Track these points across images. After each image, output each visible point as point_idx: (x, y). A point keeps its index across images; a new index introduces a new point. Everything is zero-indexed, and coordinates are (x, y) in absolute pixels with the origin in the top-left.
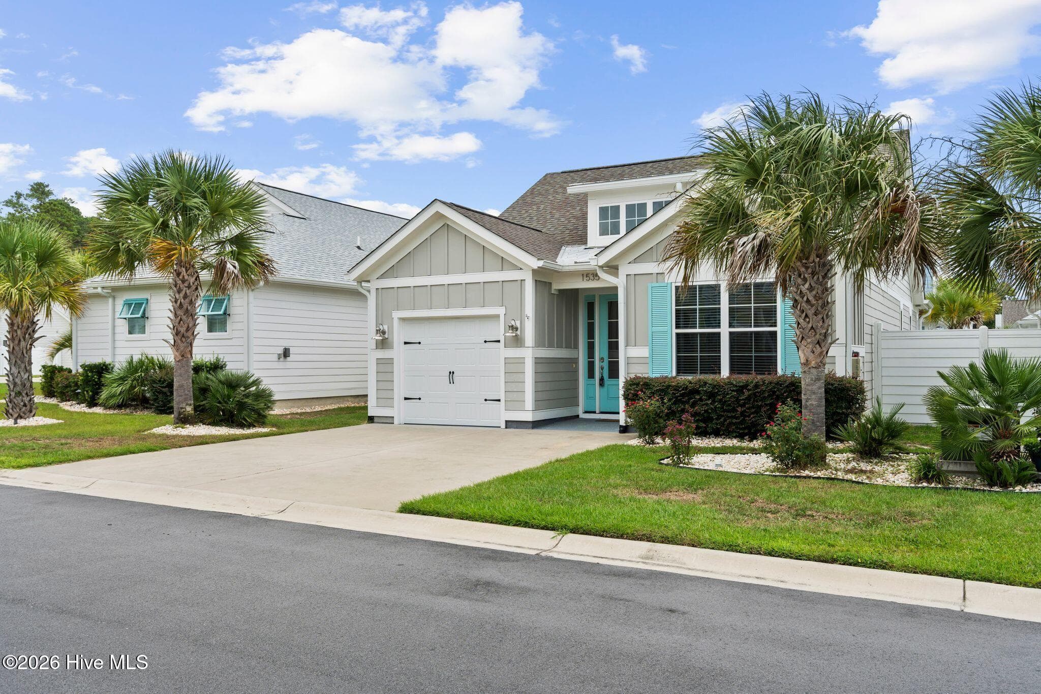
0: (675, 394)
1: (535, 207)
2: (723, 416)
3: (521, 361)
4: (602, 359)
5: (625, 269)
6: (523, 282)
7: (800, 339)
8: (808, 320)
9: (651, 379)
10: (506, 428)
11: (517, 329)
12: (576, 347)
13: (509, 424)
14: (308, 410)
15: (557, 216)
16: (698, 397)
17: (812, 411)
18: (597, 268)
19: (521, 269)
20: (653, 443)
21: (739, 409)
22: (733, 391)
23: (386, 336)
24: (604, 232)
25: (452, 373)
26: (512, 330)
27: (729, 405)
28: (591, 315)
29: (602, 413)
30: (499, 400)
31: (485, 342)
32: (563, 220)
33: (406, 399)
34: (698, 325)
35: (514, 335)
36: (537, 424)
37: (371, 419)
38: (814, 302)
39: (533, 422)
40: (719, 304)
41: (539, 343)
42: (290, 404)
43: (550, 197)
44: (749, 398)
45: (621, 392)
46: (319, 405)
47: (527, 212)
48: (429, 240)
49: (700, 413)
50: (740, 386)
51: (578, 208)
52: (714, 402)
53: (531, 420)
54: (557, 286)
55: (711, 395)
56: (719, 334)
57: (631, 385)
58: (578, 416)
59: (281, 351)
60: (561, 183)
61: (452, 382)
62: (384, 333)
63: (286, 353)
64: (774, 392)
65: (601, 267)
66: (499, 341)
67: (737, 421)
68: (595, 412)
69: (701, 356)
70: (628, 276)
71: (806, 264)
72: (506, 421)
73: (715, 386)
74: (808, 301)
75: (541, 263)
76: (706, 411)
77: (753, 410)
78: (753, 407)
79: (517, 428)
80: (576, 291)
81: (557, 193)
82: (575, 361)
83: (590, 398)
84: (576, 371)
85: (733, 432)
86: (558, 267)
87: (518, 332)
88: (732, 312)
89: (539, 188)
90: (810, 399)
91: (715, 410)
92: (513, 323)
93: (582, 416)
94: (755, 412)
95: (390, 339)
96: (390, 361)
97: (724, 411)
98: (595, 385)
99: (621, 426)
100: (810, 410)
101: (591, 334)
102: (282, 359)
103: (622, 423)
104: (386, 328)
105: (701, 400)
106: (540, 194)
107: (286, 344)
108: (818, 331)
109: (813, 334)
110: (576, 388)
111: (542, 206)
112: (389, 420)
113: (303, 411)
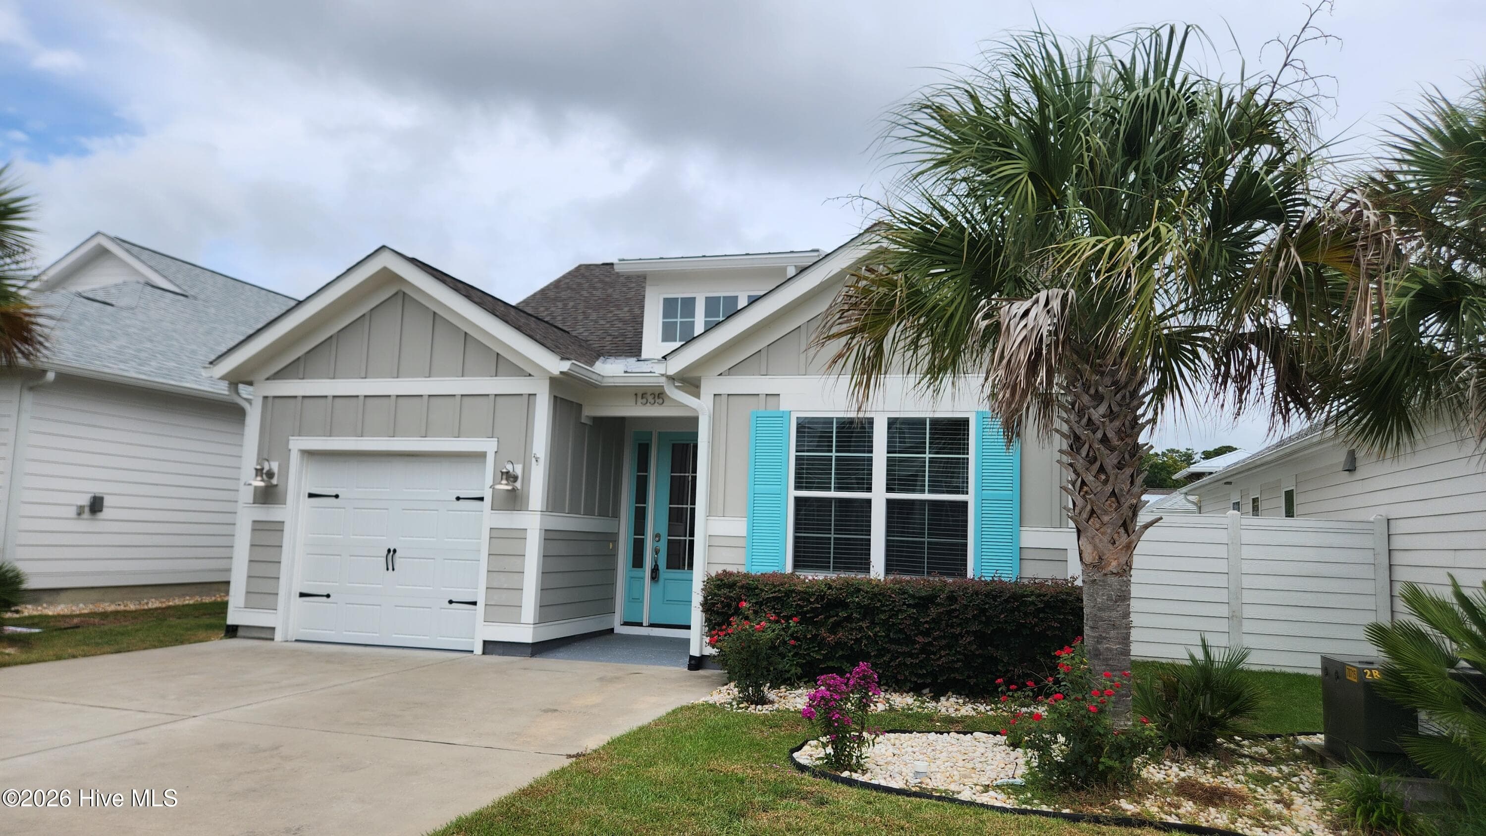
0: (802, 607)
1: (560, 305)
2: (889, 651)
3: (520, 535)
4: (657, 536)
5: (711, 386)
6: (531, 397)
7: (1085, 515)
8: (1103, 477)
9: (755, 578)
10: (484, 653)
11: (515, 478)
12: (616, 515)
13: (490, 647)
14: (132, 607)
15: (594, 316)
16: (842, 614)
17: (1111, 662)
18: (663, 379)
19: (530, 375)
20: (763, 701)
21: (920, 639)
22: (909, 606)
23: (275, 481)
24: (668, 336)
25: (392, 552)
26: (507, 479)
27: (901, 631)
28: (643, 464)
29: (652, 625)
30: (475, 603)
31: (458, 499)
32: (602, 322)
33: (302, 595)
34: (833, 485)
35: (509, 488)
36: (539, 648)
37: (232, 631)
38: (1115, 442)
39: (533, 645)
40: (871, 452)
41: (554, 504)
42: (94, 595)
43: (585, 293)
44: (936, 621)
45: (697, 598)
46: (156, 598)
47: (547, 309)
48: (367, 317)
49: (846, 643)
50: (920, 598)
51: (626, 309)
52: (873, 623)
53: (529, 640)
54: (590, 412)
55: (868, 612)
56: (869, 501)
57: (719, 587)
58: (612, 630)
59: (85, 500)
60: (602, 277)
61: (390, 567)
62: (270, 475)
63: (96, 505)
64: (983, 611)
65: (671, 379)
66: (482, 499)
67: (914, 661)
68: (640, 624)
69: (835, 538)
70: (717, 398)
71: (1101, 366)
72: (485, 642)
73: (875, 595)
74: (1105, 440)
75: (565, 366)
76: (858, 641)
77: (944, 642)
78: (944, 637)
79: (504, 654)
80: (621, 422)
81: (595, 288)
82: (612, 538)
83: (635, 600)
84: (612, 556)
85: (906, 680)
86: (594, 377)
87: (518, 485)
88: (892, 465)
89: (567, 281)
90: (1105, 638)
91: (874, 640)
92: (509, 467)
93: (620, 629)
94: (949, 647)
95: (281, 488)
96: (277, 527)
97: (892, 641)
98: (643, 578)
99: (692, 658)
100: (1107, 660)
101: (641, 495)
102: (87, 514)
103: (695, 651)
104: (275, 466)
105: (849, 619)
106: (569, 288)
107: (98, 489)
108: (1123, 500)
109: (1114, 506)
110: (612, 584)
111: (571, 304)
112: (266, 633)
113: (122, 608)
